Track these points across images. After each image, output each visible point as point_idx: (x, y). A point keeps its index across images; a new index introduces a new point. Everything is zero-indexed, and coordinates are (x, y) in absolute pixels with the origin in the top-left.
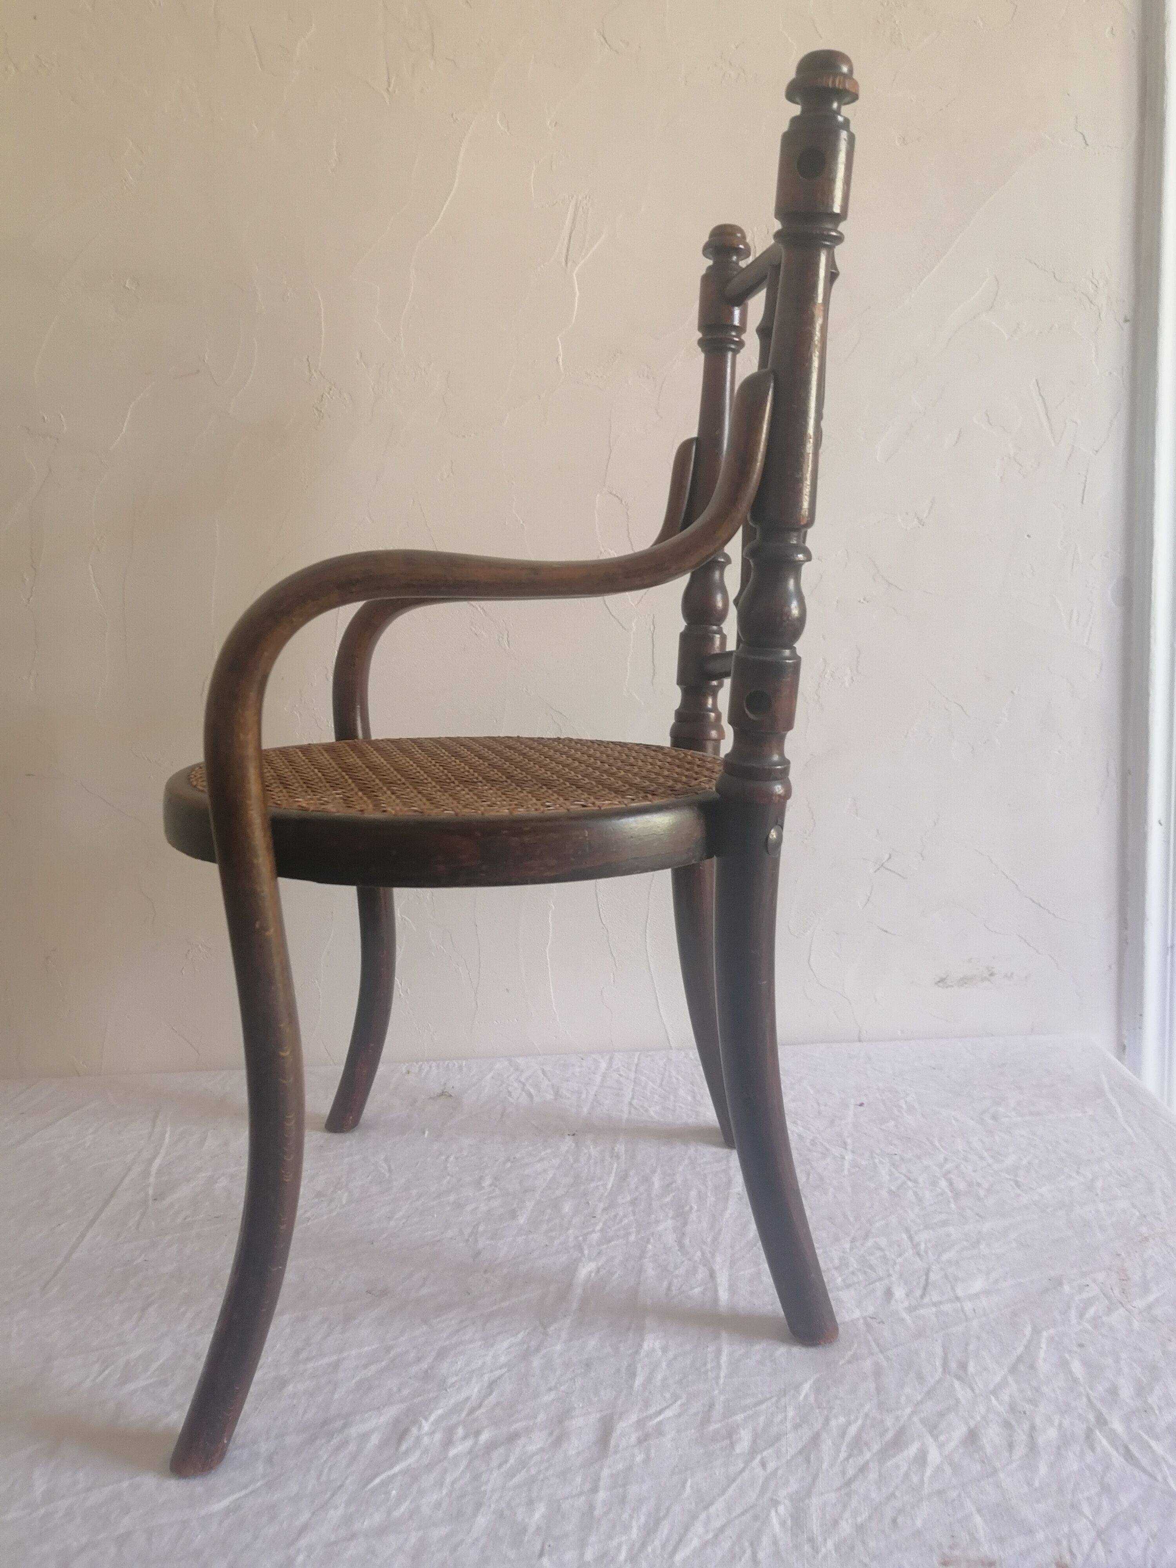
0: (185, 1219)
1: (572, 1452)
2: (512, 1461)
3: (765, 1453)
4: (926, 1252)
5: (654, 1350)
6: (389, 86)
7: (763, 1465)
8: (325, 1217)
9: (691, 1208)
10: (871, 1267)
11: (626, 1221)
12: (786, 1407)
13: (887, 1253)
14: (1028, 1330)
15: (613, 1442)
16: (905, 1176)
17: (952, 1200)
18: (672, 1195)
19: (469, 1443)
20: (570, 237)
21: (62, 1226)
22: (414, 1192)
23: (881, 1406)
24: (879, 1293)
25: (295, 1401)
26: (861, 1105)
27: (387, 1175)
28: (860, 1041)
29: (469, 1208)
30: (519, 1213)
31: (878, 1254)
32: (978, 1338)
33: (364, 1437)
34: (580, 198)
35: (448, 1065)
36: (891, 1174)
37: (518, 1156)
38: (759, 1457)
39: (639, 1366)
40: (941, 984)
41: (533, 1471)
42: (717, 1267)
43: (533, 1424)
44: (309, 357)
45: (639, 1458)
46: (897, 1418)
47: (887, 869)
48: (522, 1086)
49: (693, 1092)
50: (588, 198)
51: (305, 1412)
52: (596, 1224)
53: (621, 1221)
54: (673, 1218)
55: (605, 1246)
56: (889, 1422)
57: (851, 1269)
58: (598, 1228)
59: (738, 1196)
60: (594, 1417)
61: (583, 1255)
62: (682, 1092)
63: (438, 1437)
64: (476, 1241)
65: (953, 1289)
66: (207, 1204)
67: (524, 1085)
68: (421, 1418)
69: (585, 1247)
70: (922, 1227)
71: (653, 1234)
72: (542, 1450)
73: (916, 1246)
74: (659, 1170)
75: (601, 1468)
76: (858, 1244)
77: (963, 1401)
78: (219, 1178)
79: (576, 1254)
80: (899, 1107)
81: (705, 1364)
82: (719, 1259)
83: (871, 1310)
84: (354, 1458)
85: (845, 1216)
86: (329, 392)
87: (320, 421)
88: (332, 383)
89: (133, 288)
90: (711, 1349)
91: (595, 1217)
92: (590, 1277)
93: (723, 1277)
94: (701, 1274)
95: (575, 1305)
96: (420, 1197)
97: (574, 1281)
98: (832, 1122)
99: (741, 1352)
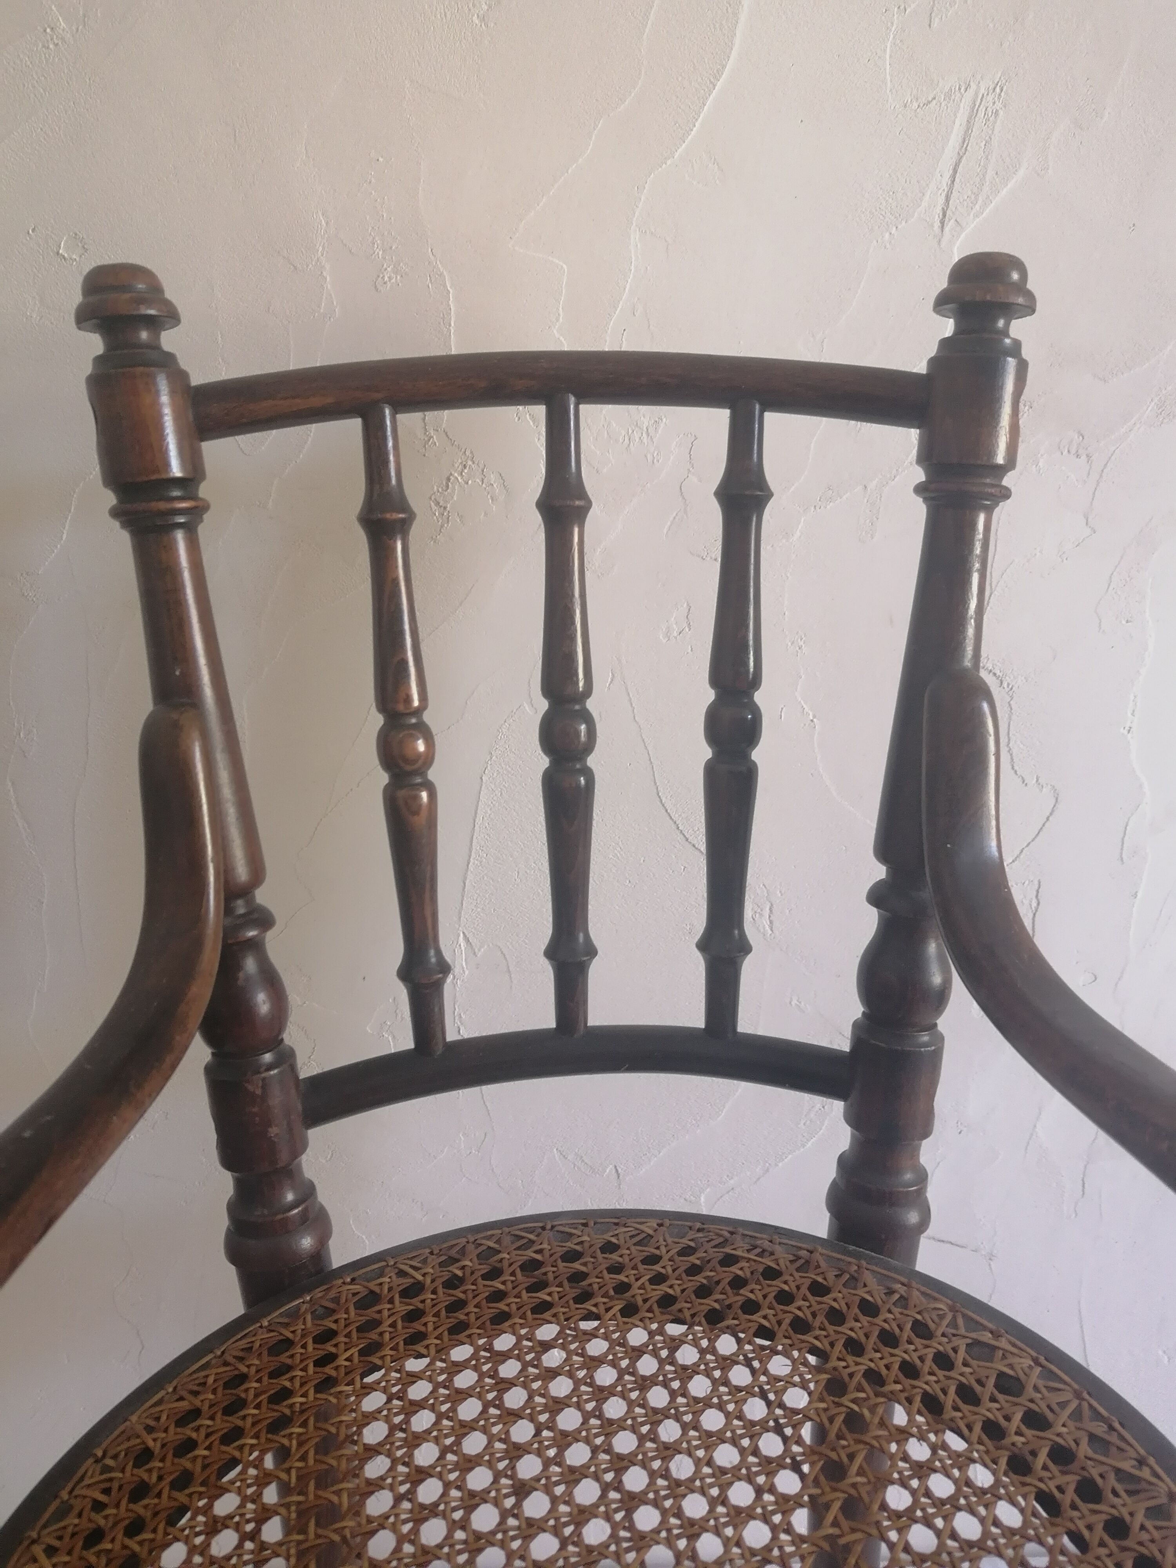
20: (955, 171)
34: (982, 91)
50: (998, 90)
86: (463, 471)
87: (442, 526)
88: (468, 453)
89: (74, 257)
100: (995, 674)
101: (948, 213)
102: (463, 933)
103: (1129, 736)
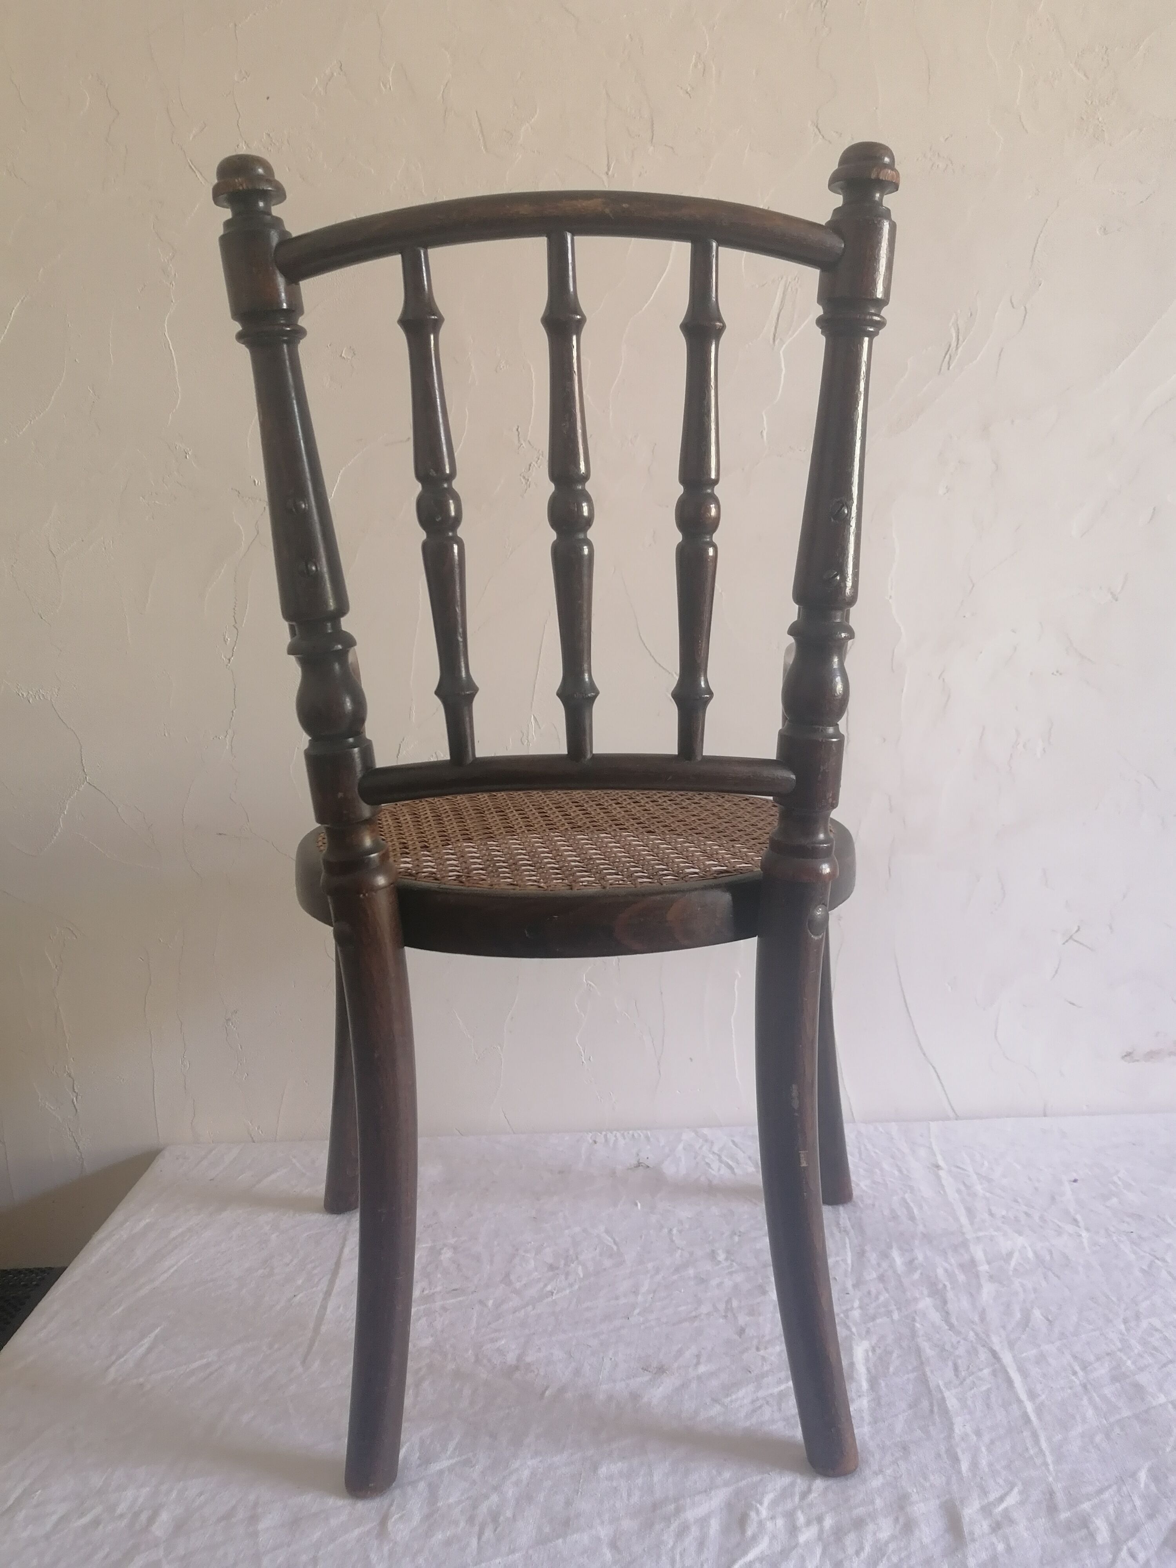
0: (423, 1291)
1: (927, 1540)
2: (867, 1549)
3: (1130, 1544)
5: (967, 1435)
6: (609, 169)
7: (1133, 1556)
8: (568, 1291)
9: (945, 1286)
11: (882, 1298)
12: (1130, 1496)
13: (1165, 1333)
15: (966, 1530)
16: (1149, 1254)
18: (919, 1272)
19: (815, 1530)
20: (779, 317)
21: (298, 1297)
22: (650, 1265)
25: (615, 1484)
26: (1075, 1181)
27: (615, 1248)
28: (1045, 1115)
29: (714, 1282)
31: (1157, 1335)
33: (703, 1522)
34: (789, 280)
35: (633, 1135)
36: (1135, 1253)
37: (742, 1229)
38: (1125, 1548)
39: (959, 1451)
40: (1128, 1058)
41: (895, 1559)
42: (997, 1348)
43: (874, 1509)
44: (518, 427)
45: (1000, 1547)
47: (1075, 941)
48: (717, 1157)
49: (897, 1166)
50: (797, 279)
51: (629, 1495)
52: (852, 1301)
53: (877, 1298)
54: (929, 1296)
55: (871, 1324)
57: (1136, 1351)
58: (856, 1305)
59: (988, 1274)
60: (934, 1504)
61: (853, 1333)
62: (885, 1166)
63: (780, 1522)
64: (735, 1318)
66: (439, 1276)
67: (720, 1156)
68: (754, 1502)
69: (851, 1324)
71: (916, 1312)
72: (893, 1538)
74: (895, 1246)
75: (965, 1557)
76: (1133, 1324)
80: (1114, 1183)
81: (1027, 1449)
82: (995, 1339)
84: (701, 1544)
85: (1107, 1297)
86: (537, 461)
87: (526, 490)
88: (540, 452)
89: (349, 358)
90: (1026, 1434)
91: (848, 1294)
92: (868, 1356)
93: (1007, 1358)
94: (983, 1355)
95: (865, 1385)
96: (657, 1270)
97: (855, 1360)
98: (1053, 1199)
99: (1059, 1437)
101: (776, 335)
102: (534, 715)
103: (890, 600)
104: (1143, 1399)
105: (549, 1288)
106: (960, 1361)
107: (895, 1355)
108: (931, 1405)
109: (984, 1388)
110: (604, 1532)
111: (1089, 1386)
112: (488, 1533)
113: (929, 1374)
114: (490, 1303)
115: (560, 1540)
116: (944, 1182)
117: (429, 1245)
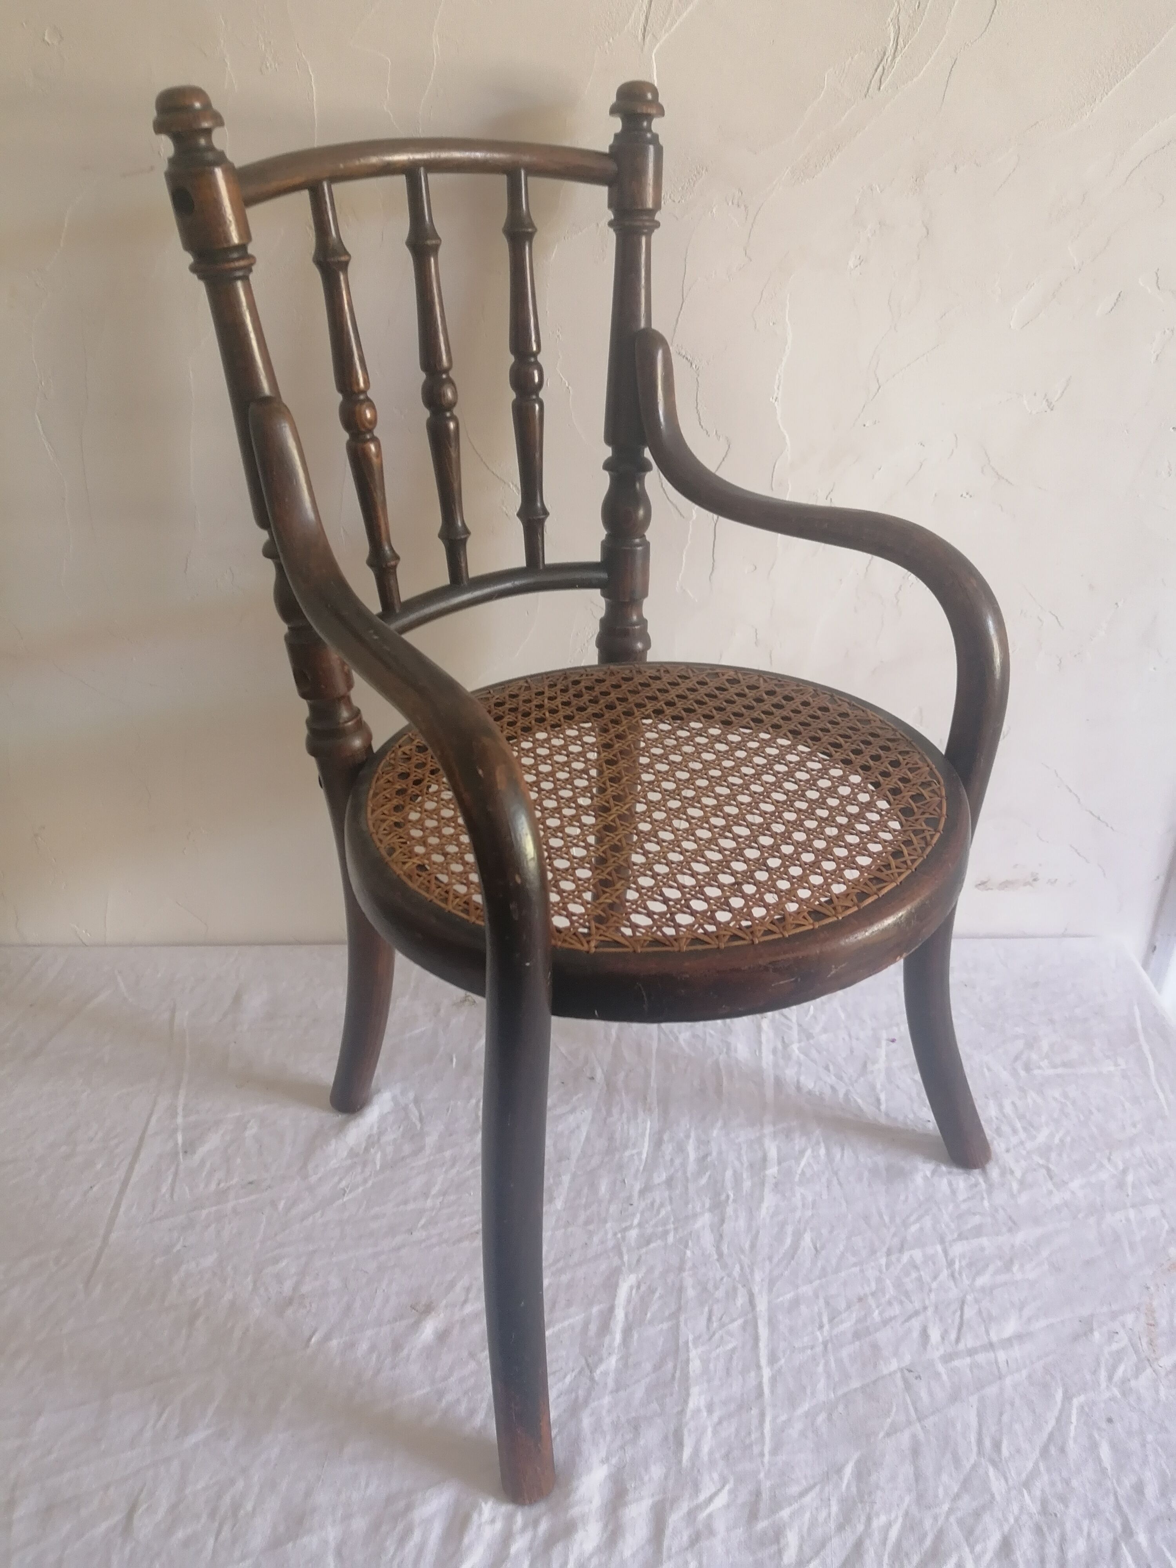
0: (219, 1184)
1: (628, 1554)
4: (960, 1274)
5: (698, 1410)
8: (360, 1189)
9: (728, 1197)
10: (907, 1294)
11: (663, 1213)
12: (829, 1500)
13: (922, 1273)
14: (1059, 1396)
15: (666, 1543)
17: (985, 1195)
18: (707, 1174)
19: (528, 1535)
21: (95, 1189)
23: (920, 1498)
24: (916, 1334)
26: (894, 1041)
27: (419, 1126)
30: (555, 1194)
31: (914, 1275)
32: (1012, 1404)
33: (427, 1522)
39: (686, 1432)
42: (756, 1290)
46: (936, 1518)
51: (367, 1485)
52: (633, 1215)
53: (658, 1212)
54: (710, 1210)
55: (644, 1250)
56: (928, 1524)
57: (888, 1297)
58: (636, 1221)
59: (774, 1180)
60: (647, 1506)
61: (623, 1263)
63: (499, 1526)
65: (987, 1332)
66: (239, 1161)
69: (624, 1250)
70: (956, 1235)
71: (691, 1233)
72: (599, 1548)
73: (950, 1264)
74: (693, 1135)
76: (895, 1257)
77: (998, 1497)
78: (249, 1121)
79: (616, 1261)
81: (750, 1434)
82: (758, 1276)
83: (907, 1359)
84: (420, 1552)
90: (755, 1412)
91: (632, 1205)
92: (631, 1294)
93: (762, 1306)
94: (741, 1300)
95: (618, 1337)
96: (454, 1161)
97: (616, 1302)
98: (865, 1065)
99: (784, 1417)
100: (687, 359)
101: (648, 28)
103: (776, 404)
104: (875, 1366)
105: (343, 1184)
106: (715, 1307)
107: (657, 1295)
108: (675, 1367)
109: (730, 1346)
110: (332, 1534)
111: (830, 1346)
112: (226, 1533)
113: (682, 1324)
114: (281, 1205)
115: (290, 1545)
116: (764, 1038)
117: (237, 1114)
